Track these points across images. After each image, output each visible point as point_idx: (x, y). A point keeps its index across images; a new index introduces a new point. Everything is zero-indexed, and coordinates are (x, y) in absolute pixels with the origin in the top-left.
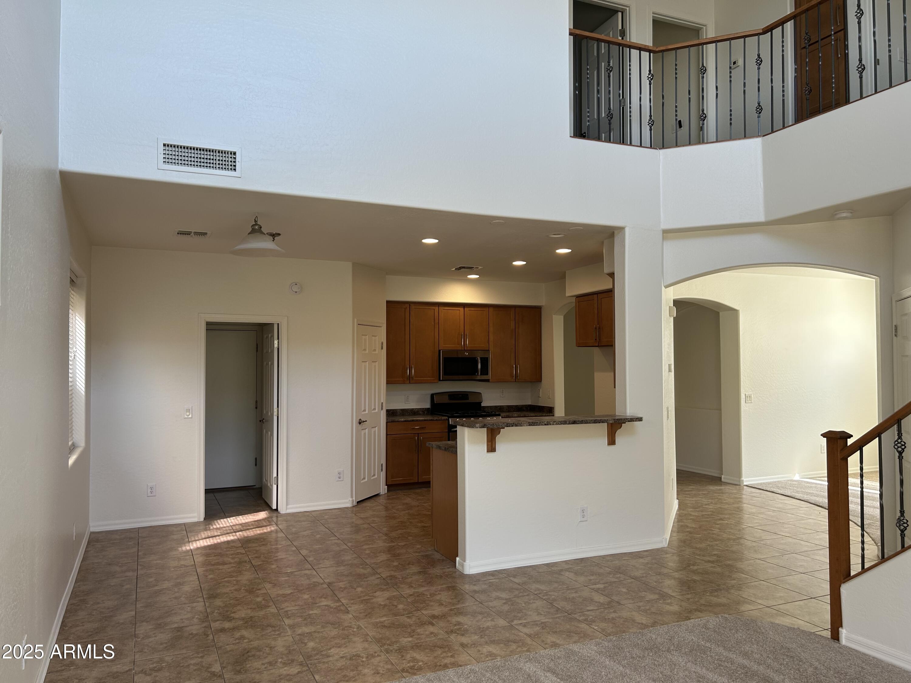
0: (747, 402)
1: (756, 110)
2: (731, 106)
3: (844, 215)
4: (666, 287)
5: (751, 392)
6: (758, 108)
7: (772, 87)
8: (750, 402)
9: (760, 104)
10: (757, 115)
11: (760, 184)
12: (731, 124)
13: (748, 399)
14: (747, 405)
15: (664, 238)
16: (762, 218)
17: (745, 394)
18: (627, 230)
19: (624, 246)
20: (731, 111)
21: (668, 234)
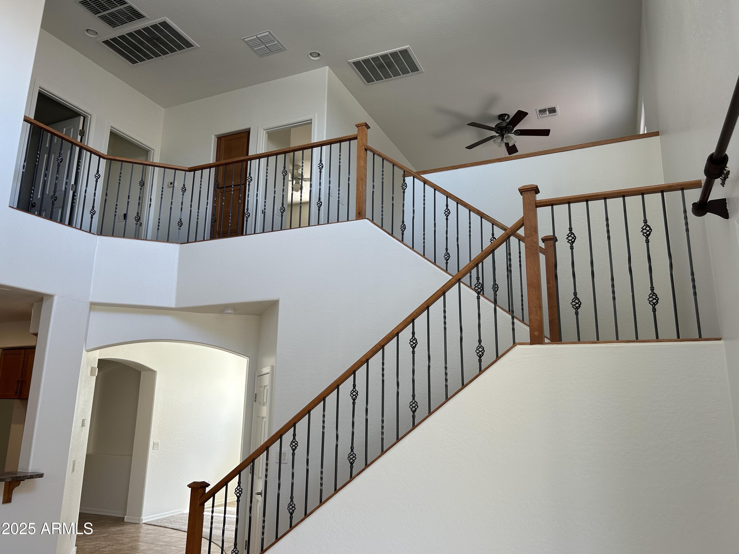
0: (154, 448)
1: (178, 224)
2: (160, 216)
3: (230, 311)
4: (88, 351)
5: (158, 440)
6: (180, 223)
7: (191, 210)
8: (156, 448)
9: (181, 220)
10: (179, 227)
11: (175, 279)
12: (158, 229)
13: (156, 446)
14: (154, 451)
15: (91, 309)
16: (173, 305)
17: (154, 442)
18: (56, 299)
19: (50, 312)
20: (159, 219)
21: (94, 306)
